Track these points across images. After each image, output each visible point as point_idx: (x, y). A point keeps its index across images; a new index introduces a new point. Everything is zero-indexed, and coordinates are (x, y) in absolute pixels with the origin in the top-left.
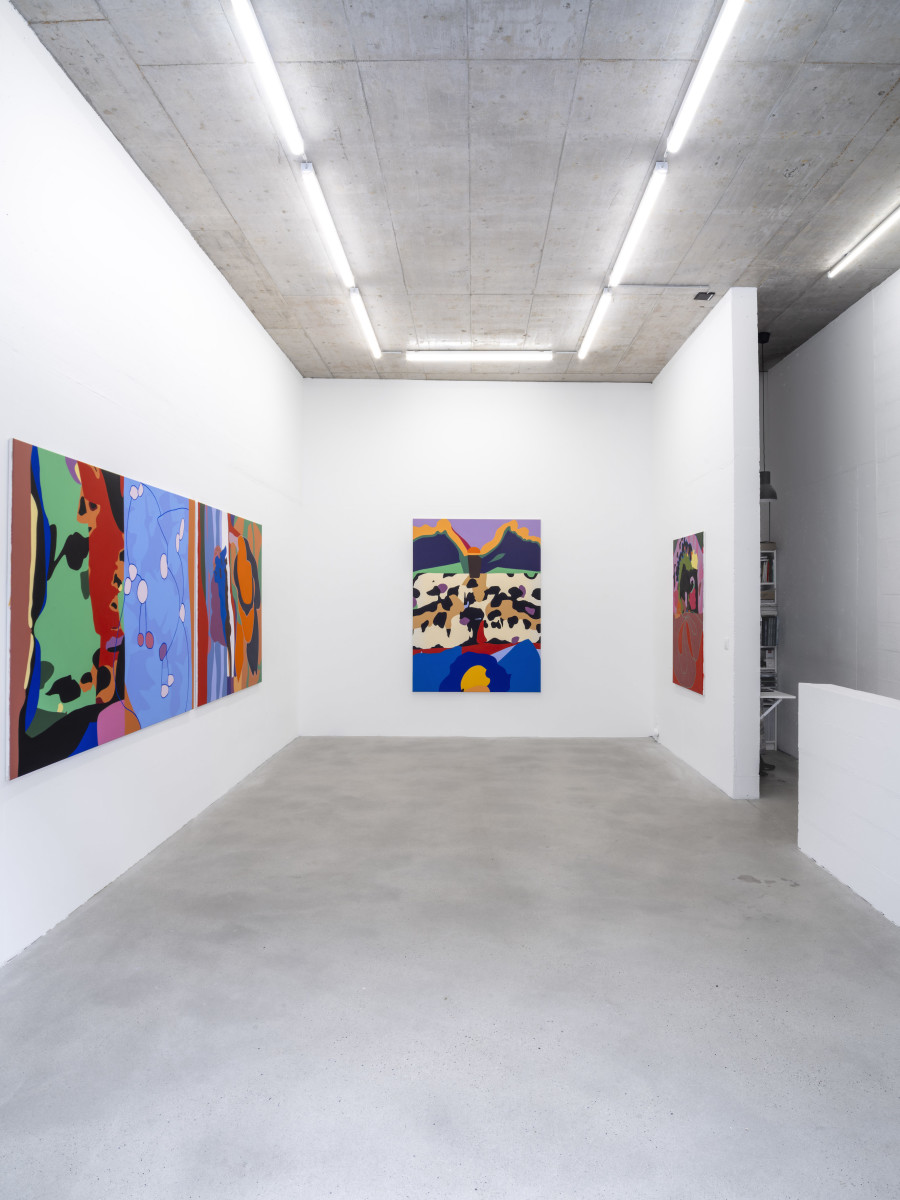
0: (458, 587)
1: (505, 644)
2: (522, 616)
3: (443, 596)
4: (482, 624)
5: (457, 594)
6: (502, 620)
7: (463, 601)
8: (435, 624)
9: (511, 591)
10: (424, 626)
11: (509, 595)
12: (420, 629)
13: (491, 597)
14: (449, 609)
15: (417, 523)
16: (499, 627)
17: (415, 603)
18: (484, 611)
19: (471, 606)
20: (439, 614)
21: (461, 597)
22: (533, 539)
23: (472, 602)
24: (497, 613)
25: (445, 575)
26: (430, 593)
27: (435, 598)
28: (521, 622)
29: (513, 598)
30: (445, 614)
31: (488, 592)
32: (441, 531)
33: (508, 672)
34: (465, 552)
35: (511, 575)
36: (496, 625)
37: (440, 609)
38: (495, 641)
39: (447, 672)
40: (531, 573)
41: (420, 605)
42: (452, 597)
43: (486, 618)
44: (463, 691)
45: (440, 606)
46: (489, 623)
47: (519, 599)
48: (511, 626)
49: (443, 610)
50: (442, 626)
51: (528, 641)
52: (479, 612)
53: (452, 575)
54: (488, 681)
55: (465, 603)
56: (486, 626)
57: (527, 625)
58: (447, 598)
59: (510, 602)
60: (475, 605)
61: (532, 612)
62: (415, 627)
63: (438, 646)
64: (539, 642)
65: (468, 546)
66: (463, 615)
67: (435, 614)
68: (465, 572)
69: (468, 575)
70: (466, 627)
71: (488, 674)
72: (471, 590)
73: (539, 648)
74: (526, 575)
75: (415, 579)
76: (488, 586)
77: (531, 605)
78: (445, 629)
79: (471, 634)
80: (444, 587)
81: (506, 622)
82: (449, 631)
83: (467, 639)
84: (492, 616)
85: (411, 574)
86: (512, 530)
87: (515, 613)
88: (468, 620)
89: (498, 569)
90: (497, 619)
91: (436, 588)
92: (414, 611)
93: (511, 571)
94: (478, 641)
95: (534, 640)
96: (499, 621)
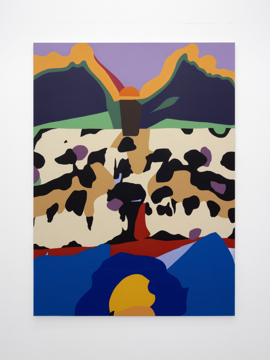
0: (104, 151)
1: (179, 239)
2: (205, 196)
3: (81, 164)
4: (142, 209)
5: (103, 161)
6: (174, 203)
7: (112, 173)
8: (69, 210)
9: (188, 156)
10: (51, 213)
11: (185, 163)
12: (45, 217)
13: (156, 166)
14: (90, 186)
15: (40, 49)
16: (170, 214)
17: (36, 176)
18: (145, 188)
19: (125, 180)
20: (75, 193)
21: (110, 166)
22: (224, 74)
23: (126, 175)
24: (167, 192)
25: (84, 132)
26: (61, 160)
27: (68, 169)
28: (203, 205)
29: (192, 168)
30: (84, 193)
31: (152, 158)
32: (78, 62)
33: (184, 285)
34: (115, 95)
35: (188, 131)
36: (162, 211)
37: (76, 185)
38: (163, 235)
39: (87, 285)
40: (220, 128)
41: (44, 180)
42: (96, 167)
43: (148, 199)
44: (112, 314)
45: (76, 180)
46: (154, 207)
47: (202, 169)
48: (188, 212)
49: (80, 188)
50: (79, 213)
51: (214, 236)
52: (138, 191)
53: (94, 131)
54: (151, 298)
55: (116, 176)
56: (149, 211)
57: (214, 209)
58: (87, 168)
59: (187, 175)
60: (131, 179)
61: (222, 188)
62: (36, 214)
63: (73, 244)
64: (233, 237)
65: (119, 86)
66: (112, 195)
67: (68, 193)
68: (115, 127)
69: (121, 131)
70: (117, 214)
71: (151, 288)
72: (125, 155)
73: (233, 246)
74: (212, 131)
75: (37, 138)
76: (152, 149)
77: (219, 179)
78: (84, 216)
79: (125, 225)
80: (82, 149)
81: (180, 206)
82: (90, 220)
83: (119, 233)
84: (157, 196)
85: (30, 131)
86: (190, 59)
87: (194, 191)
88: (120, 203)
89: (167, 121)
90: (165, 201)
91: (69, 151)
92: (35, 188)
93: (188, 124)
94: (136, 235)
95: (224, 234)
96: (169, 203)
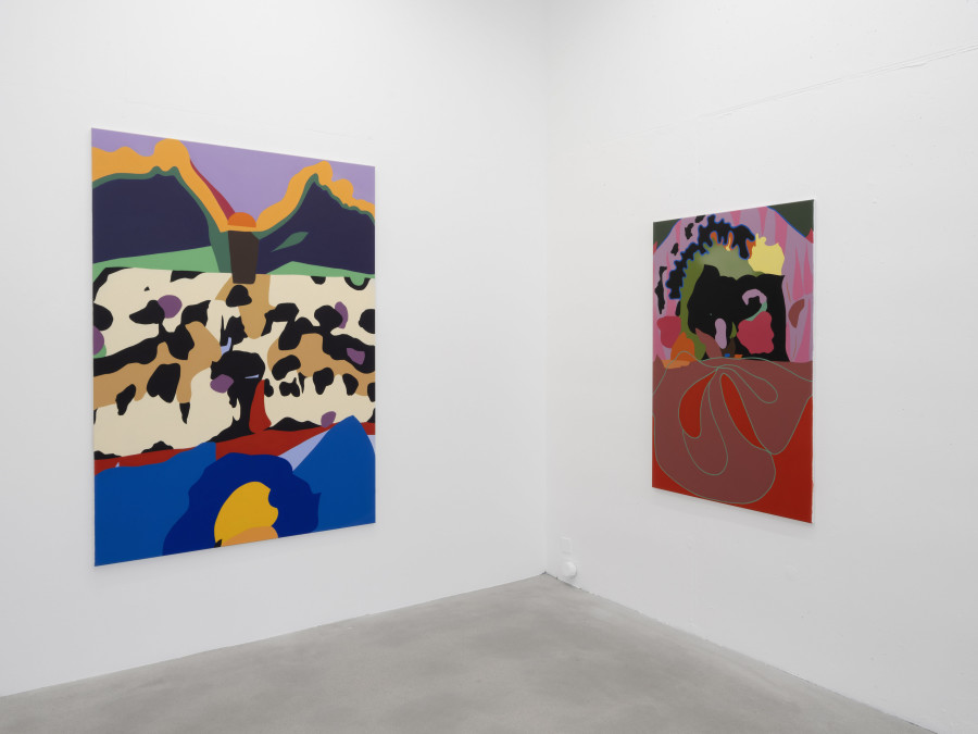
0: (206, 304)
1: (309, 428)
2: (341, 368)
3: (171, 324)
4: (260, 388)
5: (204, 320)
6: (302, 378)
7: (218, 336)
8: (153, 394)
9: (320, 313)
10: (124, 400)
11: (316, 323)
12: (114, 408)
13: (279, 327)
14: (185, 357)
15: (102, 140)
16: (297, 394)
17: (98, 343)
18: (264, 358)
19: (237, 348)
20: (162, 368)
21: (214, 327)
22: (362, 207)
23: (237, 340)
24: (293, 363)
25: (176, 276)
26: (138, 318)
27: (152, 331)
28: (338, 380)
29: (324, 330)
30: (176, 368)
31: (273, 316)
32: (165, 168)
33: (314, 491)
34: (222, 224)
35: (319, 280)
36: (290, 390)
37: (164, 356)
38: (288, 424)
39: (181, 506)
40: (358, 278)
41: (112, 347)
42: (193, 328)
43: (268, 375)
44: (219, 544)
45: (163, 348)
46: (275, 384)
47: (336, 332)
48: (320, 390)
49: (171, 360)
50: (168, 398)
51: (351, 420)
52: (254, 362)
53: (192, 275)
54: (273, 514)
55: (223, 342)
56: (269, 392)
57: (351, 385)
58: (181, 329)
59: (317, 339)
60: (245, 346)
61: (360, 357)
62: (99, 402)
63: (160, 446)
64: (372, 420)
65: (228, 211)
66: (218, 369)
67: (151, 368)
68: (222, 270)
69: (229, 276)
70: (225, 397)
71: (273, 500)
72: (235, 312)
73: (373, 433)
74: (348, 280)
75: (99, 282)
76: (274, 303)
77: (357, 344)
78: (176, 403)
79: (236, 413)
80: (172, 302)
81: (309, 383)
82: (185, 408)
83: (228, 424)
84: (280, 369)
85: (86, 269)
86: (322, 182)
87: (326, 361)
88: (229, 381)
89: (293, 265)
90: (291, 376)
91: (152, 304)
92: (97, 362)
93: (319, 271)
94: (252, 427)
95: (363, 418)
96: (295, 380)
